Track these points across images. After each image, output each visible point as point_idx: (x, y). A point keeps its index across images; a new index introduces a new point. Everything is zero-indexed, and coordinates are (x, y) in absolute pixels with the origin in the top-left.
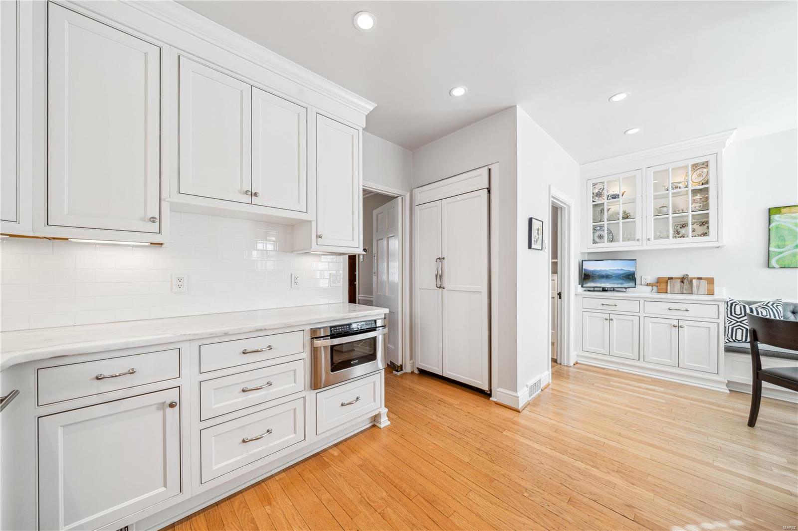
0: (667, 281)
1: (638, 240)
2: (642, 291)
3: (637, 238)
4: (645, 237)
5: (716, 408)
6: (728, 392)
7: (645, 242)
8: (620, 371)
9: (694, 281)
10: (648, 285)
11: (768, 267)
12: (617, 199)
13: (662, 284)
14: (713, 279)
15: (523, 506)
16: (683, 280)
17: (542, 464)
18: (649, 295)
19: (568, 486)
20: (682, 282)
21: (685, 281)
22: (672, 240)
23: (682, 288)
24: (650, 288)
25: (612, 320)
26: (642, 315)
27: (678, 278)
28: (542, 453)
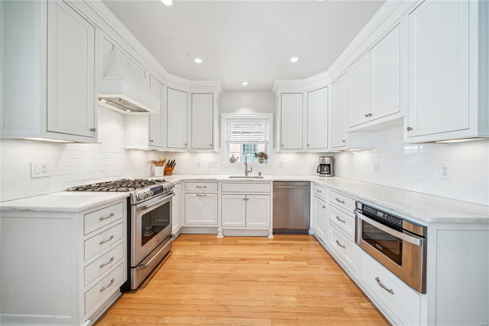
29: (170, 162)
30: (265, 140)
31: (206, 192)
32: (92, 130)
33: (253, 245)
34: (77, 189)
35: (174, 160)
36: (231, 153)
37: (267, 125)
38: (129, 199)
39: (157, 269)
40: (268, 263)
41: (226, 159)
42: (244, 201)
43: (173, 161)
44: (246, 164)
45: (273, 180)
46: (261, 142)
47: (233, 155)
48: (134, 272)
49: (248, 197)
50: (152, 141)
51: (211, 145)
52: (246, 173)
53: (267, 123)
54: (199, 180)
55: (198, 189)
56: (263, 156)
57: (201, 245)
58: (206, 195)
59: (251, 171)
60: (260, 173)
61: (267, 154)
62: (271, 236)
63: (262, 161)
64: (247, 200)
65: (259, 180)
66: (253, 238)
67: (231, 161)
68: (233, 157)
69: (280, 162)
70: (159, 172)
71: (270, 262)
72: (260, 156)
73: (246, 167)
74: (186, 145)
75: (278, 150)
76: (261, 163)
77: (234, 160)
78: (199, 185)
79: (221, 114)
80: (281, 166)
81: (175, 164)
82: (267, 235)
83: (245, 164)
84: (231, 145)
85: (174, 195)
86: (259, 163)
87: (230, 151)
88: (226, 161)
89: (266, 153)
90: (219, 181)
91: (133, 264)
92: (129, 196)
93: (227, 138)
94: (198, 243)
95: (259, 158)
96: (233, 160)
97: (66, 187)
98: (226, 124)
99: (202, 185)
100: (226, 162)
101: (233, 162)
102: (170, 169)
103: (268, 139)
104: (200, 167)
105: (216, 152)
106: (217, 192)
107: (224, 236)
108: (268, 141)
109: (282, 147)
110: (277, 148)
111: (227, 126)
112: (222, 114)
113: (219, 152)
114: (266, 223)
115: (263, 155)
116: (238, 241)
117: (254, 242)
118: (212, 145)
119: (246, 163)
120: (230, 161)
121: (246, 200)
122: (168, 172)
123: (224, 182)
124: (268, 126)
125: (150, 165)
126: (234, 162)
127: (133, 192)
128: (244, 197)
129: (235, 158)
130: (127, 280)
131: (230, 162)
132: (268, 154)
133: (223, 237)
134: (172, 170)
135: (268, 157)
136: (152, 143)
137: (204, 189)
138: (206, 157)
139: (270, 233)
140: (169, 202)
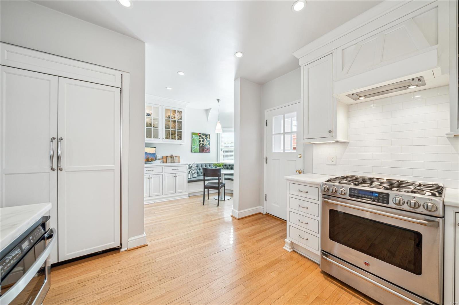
0: (166, 158)
1: (160, 138)
2: (158, 163)
3: (159, 138)
4: (162, 137)
5: (196, 203)
6: (189, 197)
7: (162, 140)
8: (156, 203)
9: (175, 157)
10: (159, 159)
11: (192, 152)
12: (149, 116)
13: (164, 159)
14: (179, 156)
15: (208, 279)
16: (171, 156)
17: (188, 258)
18: (160, 164)
19: (205, 257)
20: (171, 158)
21: (172, 157)
22: (171, 140)
23: (171, 160)
24: (160, 161)
25: (151, 178)
26: (163, 173)
27: (169, 156)
28: (182, 254)
32: (330, 131)
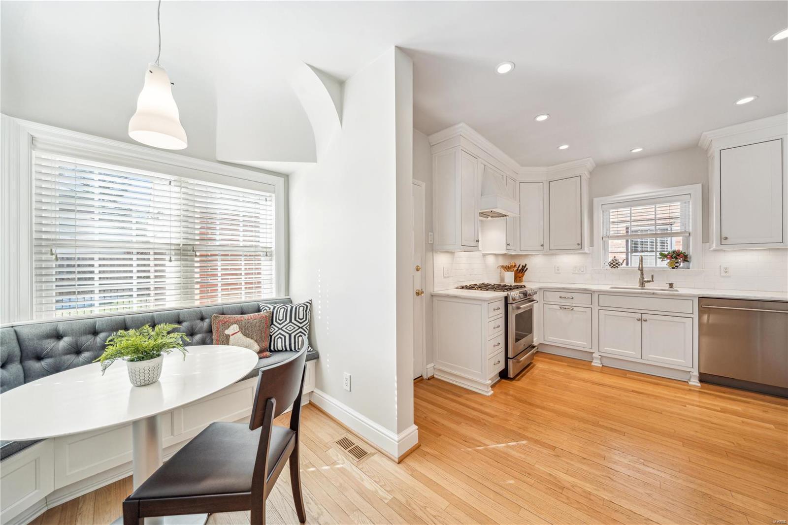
29: (521, 267)
30: (684, 231)
31: (574, 305)
32: (477, 241)
33: (657, 384)
34: (463, 288)
35: (526, 265)
36: (610, 254)
37: (689, 205)
38: (506, 298)
39: (524, 372)
40: (685, 406)
41: (602, 262)
42: (638, 321)
43: (524, 265)
44: (642, 270)
45: (699, 295)
46: (677, 234)
47: (615, 257)
48: (510, 362)
49: (645, 317)
50: (509, 245)
51: (578, 244)
52: (642, 283)
53: (689, 202)
54: (564, 288)
55: (562, 300)
56: (678, 258)
57: (568, 366)
58: (573, 309)
59: (653, 281)
60: (671, 285)
61: (689, 252)
62: (695, 382)
63: (676, 265)
64: (645, 321)
65: (669, 293)
66: (659, 378)
67: (612, 265)
68: (615, 259)
69: (720, 266)
70: (509, 278)
71: (687, 406)
72: (671, 257)
73: (642, 274)
74: (542, 245)
75: (714, 246)
76: (673, 268)
77: (617, 264)
78: (563, 295)
79: (593, 200)
80: (723, 274)
81: (527, 269)
82: (687, 381)
83: (639, 270)
84: (610, 241)
85: (537, 302)
86: (670, 269)
87: (608, 251)
88: (602, 265)
89: (685, 253)
90: (594, 292)
91: (510, 355)
92: (506, 295)
93: (603, 232)
94: (566, 364)
95: (669, 261)
96: (614, 264)
97: (456, 286)
98: (601, 212)
99: (569, 295)
100: (602, 267)
101: (614, 267)
102: (521, 275)
103: (691, 228)
104: (560, 273)
105: (586, 253)
106: (591, 306)
107: (603, 366)
108: (691, 231)
109: (724, 242)
110: (712, 243)
111: (603, 215)
112: (595, 200)
113: (589, 254)
114: (685, 360)
115: (678, 256)
116: (628, 375)
117: (659, 381)
118: (581, 245)
119: (642, 267)
120: (610, 265)
121: (641, 320)
122: (518, 278)
123: (601, 293)
124: (691, 206)
125: (499, 269)
126: (617, 267)
127: (509, 293)
128: (639, 316)
129: (619, 261)
130: (504, 368)
131: (609, 267)
132: (691, 252)
133: (601, 366)
134: (523, 276)
135: (690, 258)
136: (509, 247)
137: (571, 301)
138: (568, 261)
139: (692, 378)
140: (531, 309)
